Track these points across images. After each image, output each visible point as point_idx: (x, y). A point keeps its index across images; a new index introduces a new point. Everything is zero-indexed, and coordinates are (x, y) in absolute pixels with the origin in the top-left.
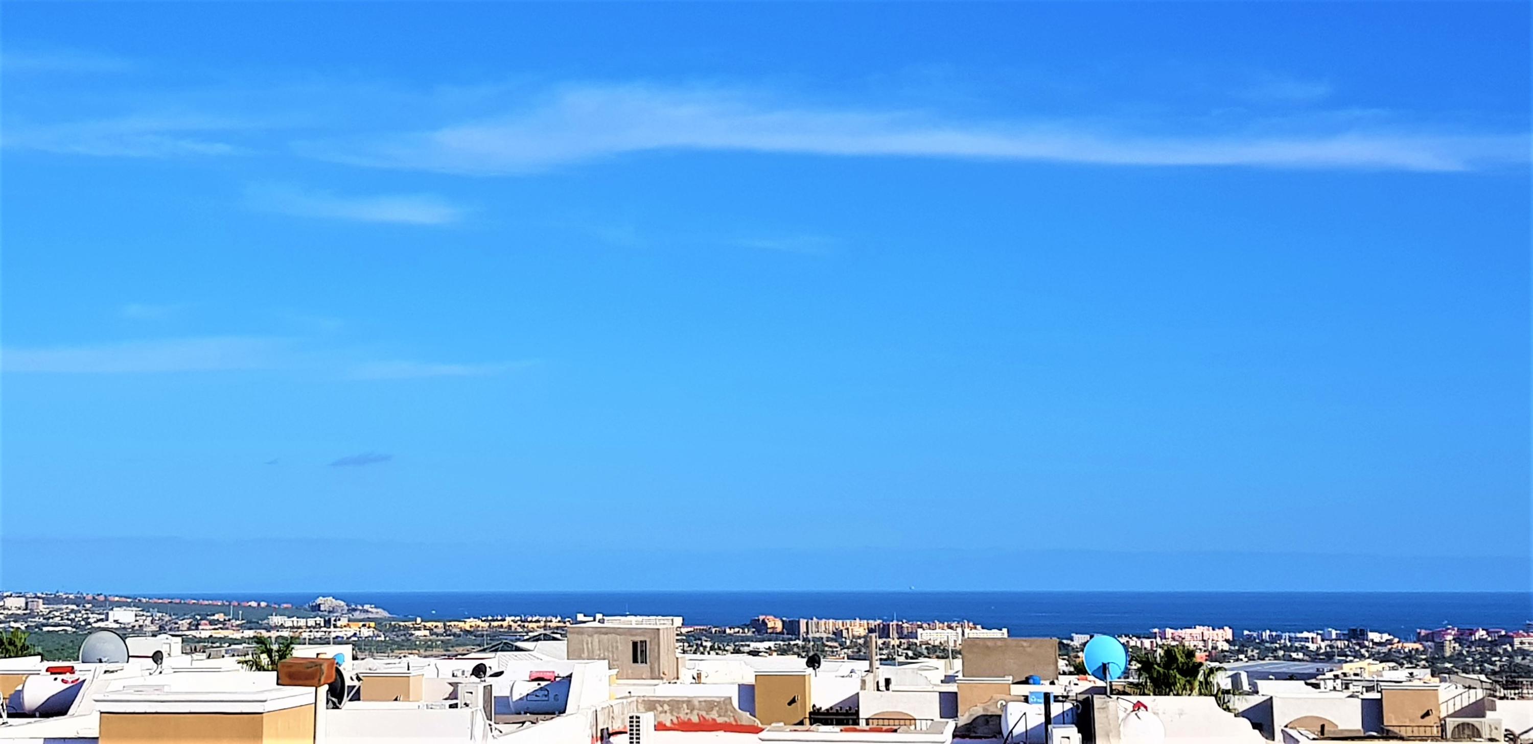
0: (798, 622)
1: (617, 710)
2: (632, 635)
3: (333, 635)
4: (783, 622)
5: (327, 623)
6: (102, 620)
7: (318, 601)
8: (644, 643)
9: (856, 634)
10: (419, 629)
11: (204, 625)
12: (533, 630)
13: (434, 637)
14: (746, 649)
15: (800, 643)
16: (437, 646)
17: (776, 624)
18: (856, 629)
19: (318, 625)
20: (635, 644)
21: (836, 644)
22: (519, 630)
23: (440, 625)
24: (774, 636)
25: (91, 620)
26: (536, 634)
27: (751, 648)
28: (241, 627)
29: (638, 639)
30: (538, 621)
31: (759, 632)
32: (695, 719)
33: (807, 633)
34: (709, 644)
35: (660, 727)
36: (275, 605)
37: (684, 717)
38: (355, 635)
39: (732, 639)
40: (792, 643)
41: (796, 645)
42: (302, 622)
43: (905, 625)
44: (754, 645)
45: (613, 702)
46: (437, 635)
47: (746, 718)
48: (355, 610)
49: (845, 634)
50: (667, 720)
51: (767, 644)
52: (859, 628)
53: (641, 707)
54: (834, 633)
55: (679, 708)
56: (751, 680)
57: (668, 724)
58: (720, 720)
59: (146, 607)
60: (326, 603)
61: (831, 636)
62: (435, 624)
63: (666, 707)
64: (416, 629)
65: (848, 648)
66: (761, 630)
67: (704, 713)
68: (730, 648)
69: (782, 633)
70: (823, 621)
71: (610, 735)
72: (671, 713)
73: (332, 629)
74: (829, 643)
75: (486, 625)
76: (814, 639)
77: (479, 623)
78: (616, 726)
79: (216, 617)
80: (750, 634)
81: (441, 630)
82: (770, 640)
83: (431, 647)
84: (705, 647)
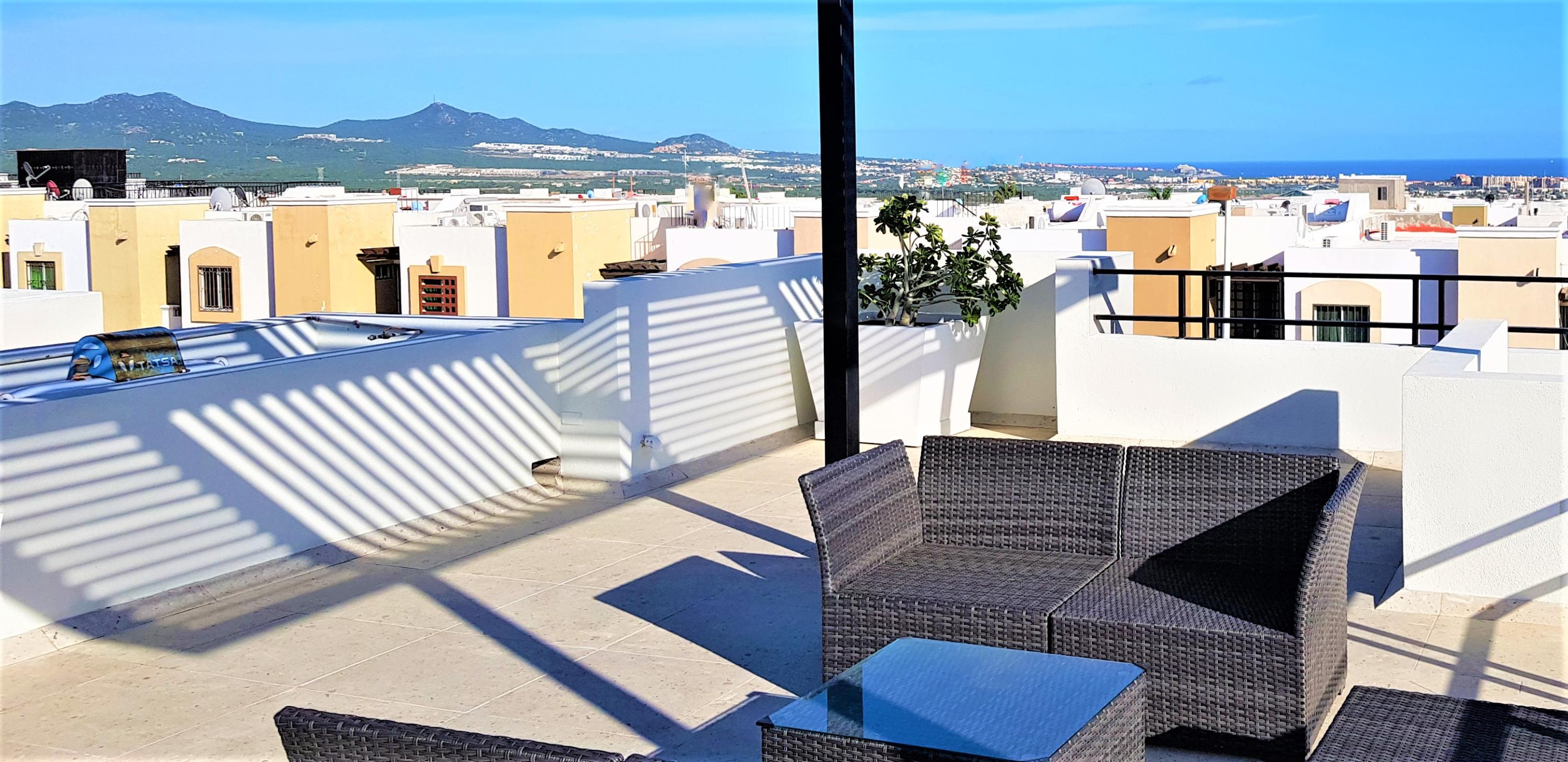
0: (1482, 178)
1: (1374, 220)
2: (1378, 183)
3: (1189, 187)
4: (1472, 178)
5: (1185, 180)
6: (1051, 178)
7: (1179, 167)
8: (1385, 188)
9: (1520, 185)
10: (1240, 183)
11: (1111, 182)
12: (1312, 184)
13: (1250, 189)
14: (1447, 195)
15: (1483, 191)
16: (1252, 194)
17: (1466, 179)
18: (1519, 182)
19: (1179, 182)
20: (1379, 189)
21: (1506, 191)
22: (1303, 184)
23: (1254, 181)
24: (1466, 186)
25: (1045, 179)
26: (1313, 186)
27: (1450, 195)
28: (1133, 182)
29: (1382, 186)
30: (1315, 179)
31: (1455, 184)
32: (1418, 225)
33: (1487, 184)
34: (1423, 192)
35: (1398, 229)
36: (1154, 169)
37: (1411, 224)
38: (1202, 187)
39: (1438, 189)
40: (1477, 191)
41: (1480, 192)
42: (1170, 180)
43: (1552, 179)
44: (1452, 193)
45: (1372, 216)
46: (1252, 187)
47: (1447, 224)
48: (1201, 172)
49: (1512, 185)
50: (1402, 226)
51: (1461, 192)
52: (1521, 181)
53: (1387, 219)
54: (1505, 185)
55: (1409, 219)
56: (1451, 210)
57: (1403, 228)
58: (1432, 226)
59: (1076, 171)
60: (1184, 168)
61: (1503, 186)
62: (1250, 181)
63: (1402, 219)
64: (1238, 183)
65: (1514, 194)
66: (1457, 183)
67: (1423, 222)
68: (1437, 194)
69: (1471, 185)
70: (1498, 177)
71: (1370, 233)
72: (1404, 222)
73: (1188, 184)
74: (1501, 191)
75: (1282, 181)
76: (1492, 189)
77: (1278, 180)
78: (1374, 229)
79: (1118, 177)
80: (1450, 186)
81: (1254, 184)
82: (1463, 189)
83: (1248, 194)
84: (1421, 194)
